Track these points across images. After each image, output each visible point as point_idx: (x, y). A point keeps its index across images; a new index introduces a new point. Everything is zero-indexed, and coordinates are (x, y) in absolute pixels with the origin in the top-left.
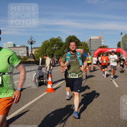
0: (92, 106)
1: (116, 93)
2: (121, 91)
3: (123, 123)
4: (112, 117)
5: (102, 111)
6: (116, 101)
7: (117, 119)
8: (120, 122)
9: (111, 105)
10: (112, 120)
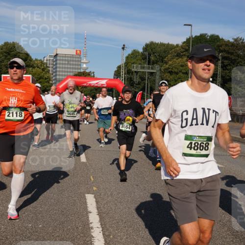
0: (6, 202)
1: (74, 174)
2: (88, 170)
3: (58, 236)
4: (41, 226)
5: (24, 213)
6: (66, 192)
7: (50, 229)
8: (53, 236)
9: (52, 198)
10: (36, 232)
